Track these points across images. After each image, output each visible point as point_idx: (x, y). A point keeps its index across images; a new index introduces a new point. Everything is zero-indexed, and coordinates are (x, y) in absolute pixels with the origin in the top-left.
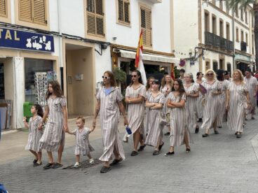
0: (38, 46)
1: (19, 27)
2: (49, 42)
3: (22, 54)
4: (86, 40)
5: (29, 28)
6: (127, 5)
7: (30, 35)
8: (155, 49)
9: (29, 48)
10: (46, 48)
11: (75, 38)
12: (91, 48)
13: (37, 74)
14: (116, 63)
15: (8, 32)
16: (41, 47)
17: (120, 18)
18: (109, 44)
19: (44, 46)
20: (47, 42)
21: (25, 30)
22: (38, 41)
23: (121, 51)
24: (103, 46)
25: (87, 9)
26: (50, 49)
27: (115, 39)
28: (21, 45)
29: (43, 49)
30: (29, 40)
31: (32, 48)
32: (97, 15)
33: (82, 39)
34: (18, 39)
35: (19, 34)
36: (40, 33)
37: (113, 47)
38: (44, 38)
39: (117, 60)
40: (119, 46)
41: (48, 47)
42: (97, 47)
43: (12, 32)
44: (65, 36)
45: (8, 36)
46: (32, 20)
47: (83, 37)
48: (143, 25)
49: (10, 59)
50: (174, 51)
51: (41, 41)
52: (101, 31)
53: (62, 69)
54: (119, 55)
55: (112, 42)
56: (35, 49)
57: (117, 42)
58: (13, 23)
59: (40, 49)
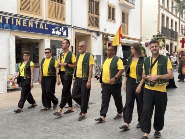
0: (58, 33)
1: (47, 21)
2: (66, 31)
3: (49, 37)
4: (88, 30)
5: (54, 22)
6: (114, 9)
7: (54, 27)
8: (130, 36)
9: (53, 34)
10: (64, 34)
11: (81, 29)
12: (90, 35)
13: (58, 50)
14: (105, 44)
15: (41, 24)
16: (60, 33)
17: (109, 17)
18: (102, 33)
19: (62, 33)
20: (64, 31)
21: (52, 23)
22: (59, 30)
23: (109, 37)
24: (98, 34)
25: (89, 12)
26: (66, 35)
27: (105, 29)
28: (49, 32)
29: (62, 35)
30: (53, 29)
31: (55, 34)
32: (95, 15)
33: (85, 29)
34: (47, 29)
35: (48, 26)
36: (60, 25)
37: (104, 34)
38: (63, 28)
39: (106, 42)
40: (107, 34)
41: (65, 33)
42: (94, 34)
43: (44, 24)
44: (75, 28)
45: (41, 27)
46: (56, 17)
47: (86, 28)
48: (123, 21)
49: (42, 40)
50: (141, 38)
51: (61, 30)
52: (97, 25)
53: (72, 47)
54: (107, 39)
55: (103, 31)
56: (57, 35)
57: (107, 32)
58: (44, 19)
59: (60, 35)
